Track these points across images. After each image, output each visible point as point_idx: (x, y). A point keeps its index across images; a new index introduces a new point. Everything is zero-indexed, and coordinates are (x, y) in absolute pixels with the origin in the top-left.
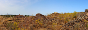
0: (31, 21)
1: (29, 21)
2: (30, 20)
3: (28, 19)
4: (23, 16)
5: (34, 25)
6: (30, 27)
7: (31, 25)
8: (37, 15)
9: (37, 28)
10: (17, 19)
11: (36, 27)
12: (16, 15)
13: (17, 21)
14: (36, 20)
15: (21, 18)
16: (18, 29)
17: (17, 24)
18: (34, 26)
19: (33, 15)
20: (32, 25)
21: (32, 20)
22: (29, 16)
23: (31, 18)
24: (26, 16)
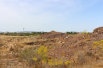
0: (82, 45)
1: (76, 44)
2: (80, 42)
3: (74, 39)
4: (62, 34)
5: (88, 53)
6: (79, 56)
7: (81, 52)
8: (96, 30)
9: (98, 58)
10: (48, 41)
11: (94, 56)
12: (44, 33)
13: (46, 44)
14: (95, 42)
15: (56, 38)
16: (49, 60)
17: (45, 50)
18: (90, 54)
19: (87, 32)
20: (83, 52)
21: (85, 41)
22: (75, 33)
23: (80, 38)
24: (68, 33)
